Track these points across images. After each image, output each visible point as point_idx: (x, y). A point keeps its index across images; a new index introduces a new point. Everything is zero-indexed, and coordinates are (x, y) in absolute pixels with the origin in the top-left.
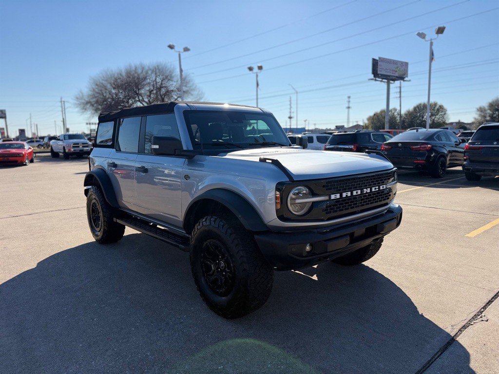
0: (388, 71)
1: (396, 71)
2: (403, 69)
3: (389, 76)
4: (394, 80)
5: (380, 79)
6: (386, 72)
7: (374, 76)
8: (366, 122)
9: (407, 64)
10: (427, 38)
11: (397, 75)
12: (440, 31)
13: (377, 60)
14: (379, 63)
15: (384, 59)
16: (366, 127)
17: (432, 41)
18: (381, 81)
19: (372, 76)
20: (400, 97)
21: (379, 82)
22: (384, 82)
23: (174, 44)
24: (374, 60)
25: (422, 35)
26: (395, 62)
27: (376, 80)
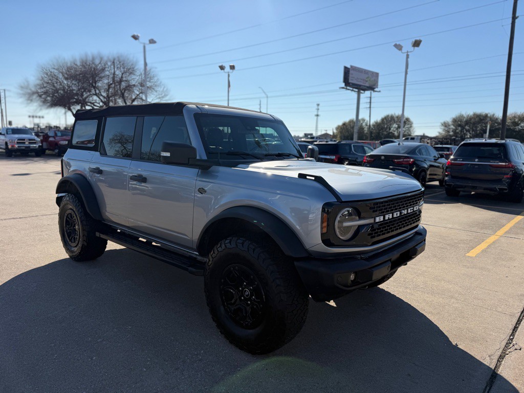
0: (360, 80)
1: (367, 81)
2: (373, 79)
3: (360, 85)
4: (364, 90)
5: (352, 89)
6: (357, 81)
7: (346, 85)
8: (335, 131)
9: (377, 75)
10: (404, 50)
11: (367, 84)
12: (417, 44)
13: (349, 69)
14: (351, 72)
15: (355, 67)
16: (334, 136)
17: (409, 53)
18: (353, 90)
19: (343, 85)
20: (370, 107)
21: (350, 91)
22: (355, 91)
23: (139, 35)
24: (346, 68)
25: (399, 47)
26: (366, 72)
27: (346, 89)
